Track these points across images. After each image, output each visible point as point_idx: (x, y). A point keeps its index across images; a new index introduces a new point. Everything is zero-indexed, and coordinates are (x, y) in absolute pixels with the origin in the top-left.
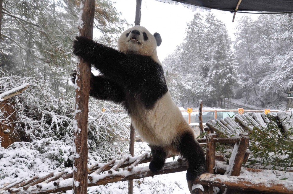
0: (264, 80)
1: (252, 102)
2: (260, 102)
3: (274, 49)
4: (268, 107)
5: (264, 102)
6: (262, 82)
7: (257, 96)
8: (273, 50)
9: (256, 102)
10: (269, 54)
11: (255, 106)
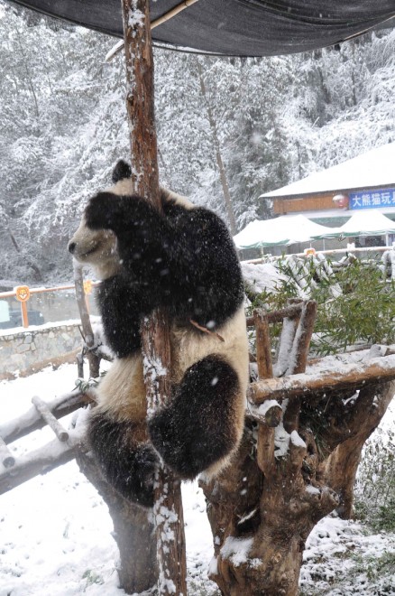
0: (34, 206)
1: (7, 268)
2: (28, 268)
3: (48, 118)
4: (51, 277)
5: (39, 267)
6: (29, 212)
7: (19, 251)
8: (46, 120)
9: (19, 267)
10: (38, 133)
11: (16, 280)
